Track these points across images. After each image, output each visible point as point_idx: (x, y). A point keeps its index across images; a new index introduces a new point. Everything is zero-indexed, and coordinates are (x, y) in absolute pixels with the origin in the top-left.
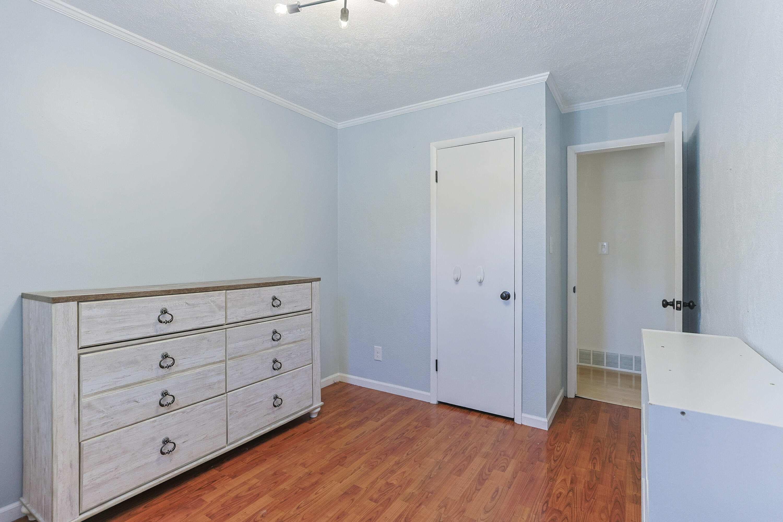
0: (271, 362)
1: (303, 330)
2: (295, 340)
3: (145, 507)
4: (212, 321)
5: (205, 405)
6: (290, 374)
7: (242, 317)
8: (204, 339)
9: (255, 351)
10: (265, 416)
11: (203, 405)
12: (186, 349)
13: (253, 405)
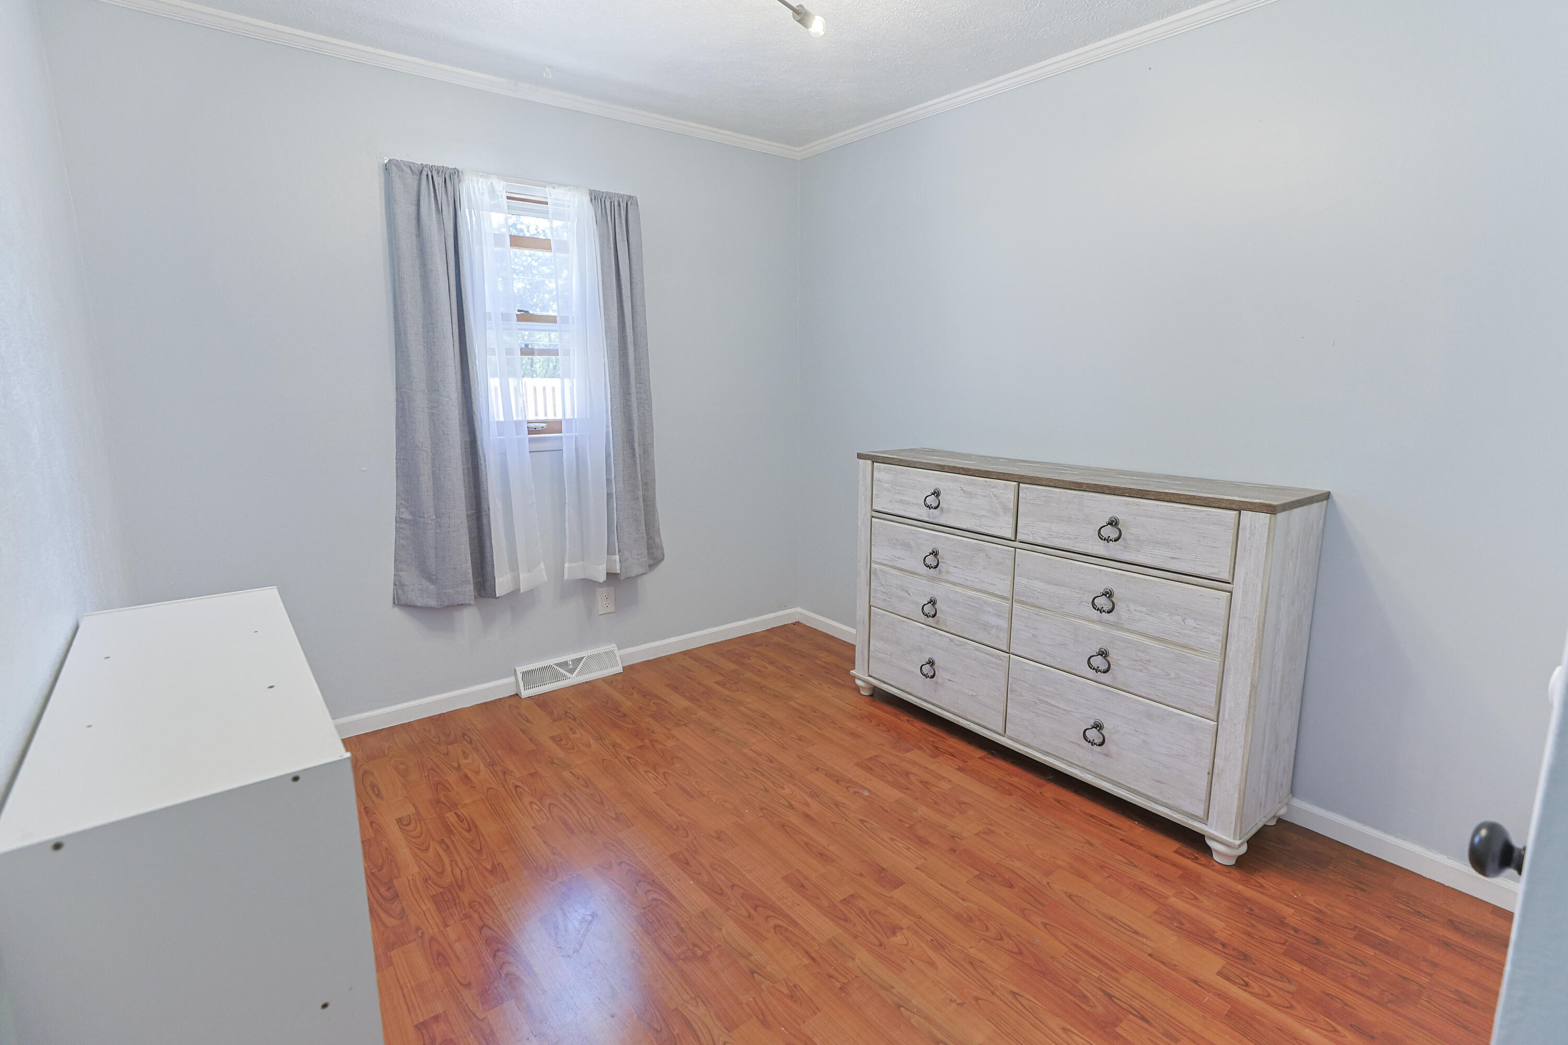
0: (1094, 649)
1: (1191, 622)
2: (1162, 636)
3: (908, 721)
4: (992, 527)
5: (977, 649)
6: (1142, 704)
7: (1043, 538)
8: (981, 550)
9: (1062, 610)
10: (1072, 744)
11: (973, 646)
12: (958, 554)
13: (1051, 705)
